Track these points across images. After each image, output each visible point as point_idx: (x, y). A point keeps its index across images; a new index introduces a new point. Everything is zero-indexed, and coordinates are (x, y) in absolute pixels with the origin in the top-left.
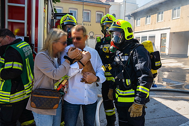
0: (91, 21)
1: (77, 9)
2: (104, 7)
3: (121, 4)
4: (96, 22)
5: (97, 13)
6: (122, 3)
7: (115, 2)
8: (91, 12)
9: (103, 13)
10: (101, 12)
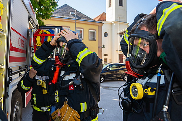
0: (84, 39)
1: (70, 27)
2: (96, 25)
3: (112, 23)
4: (89, 40)
5: (89, 30)
6: (114, 22)
7: (106, 21)
8: (84, 29)
9: (96, 30)
10: (94, 30)
